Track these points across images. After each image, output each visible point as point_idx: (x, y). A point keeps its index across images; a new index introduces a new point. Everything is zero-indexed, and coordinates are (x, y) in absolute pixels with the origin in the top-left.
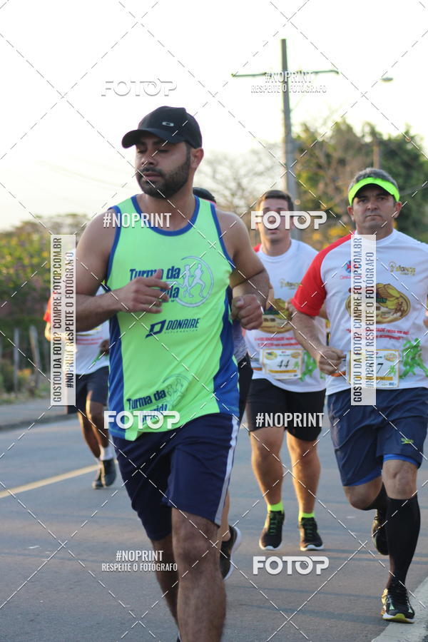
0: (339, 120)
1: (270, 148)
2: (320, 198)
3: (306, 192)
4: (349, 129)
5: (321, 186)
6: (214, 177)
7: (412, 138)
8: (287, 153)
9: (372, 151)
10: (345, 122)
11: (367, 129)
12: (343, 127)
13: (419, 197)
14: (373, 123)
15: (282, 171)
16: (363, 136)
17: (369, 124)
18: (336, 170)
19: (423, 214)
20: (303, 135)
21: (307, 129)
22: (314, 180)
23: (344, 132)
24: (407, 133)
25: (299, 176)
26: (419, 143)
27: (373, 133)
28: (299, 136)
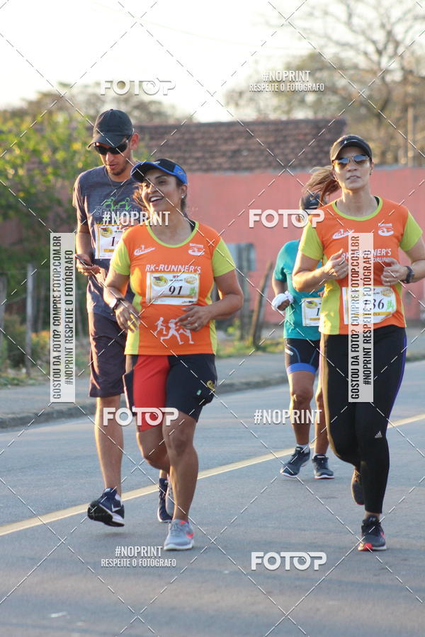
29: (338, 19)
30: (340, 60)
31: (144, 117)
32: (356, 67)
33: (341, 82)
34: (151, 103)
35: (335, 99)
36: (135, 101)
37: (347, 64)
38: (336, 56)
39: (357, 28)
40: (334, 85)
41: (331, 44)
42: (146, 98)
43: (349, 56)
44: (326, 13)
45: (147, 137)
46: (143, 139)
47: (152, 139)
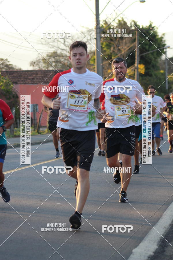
0: (121, 19)
1: (90, 31)
2: (111, 53)
3: (105, 51)
4: (125, 23)
5: (112, 48)
6: (64, 44)
7: (153, 28)
8: (97, 33)
9: (135, 33)
10: (123, 20)
11: (133, 23)
12: (122, 22)
13: (155, 54)
14: (136, 21)
15: (95, 41)
16: (131, 26)
17: (133, 21)
18: (118, 41)
19: (157, 62)
20: (104, 26)
21: (106, 23)
22: (109, 46)
23: (122, 25)
24: (150, 25)
25: (102, 44)
26: (156, 30)
27: (136, 25)
28: (103, 26)
29: (61, 43)
30: (62, 54)
31: (8, 69)
32: (66, 56)
33: (62, 60)
34: (10, 65)
35: (61, 64)
36: (5, 64)
37: (64, 55)
38: (61, 53)
39: (67, 45)
40: (60, 60)
41: (59, 49)
42: (8, 63)
43: (64, 53)
44: (58, 41)
45: (8, 74)
46: (7, 75)
47: (10, 75)
